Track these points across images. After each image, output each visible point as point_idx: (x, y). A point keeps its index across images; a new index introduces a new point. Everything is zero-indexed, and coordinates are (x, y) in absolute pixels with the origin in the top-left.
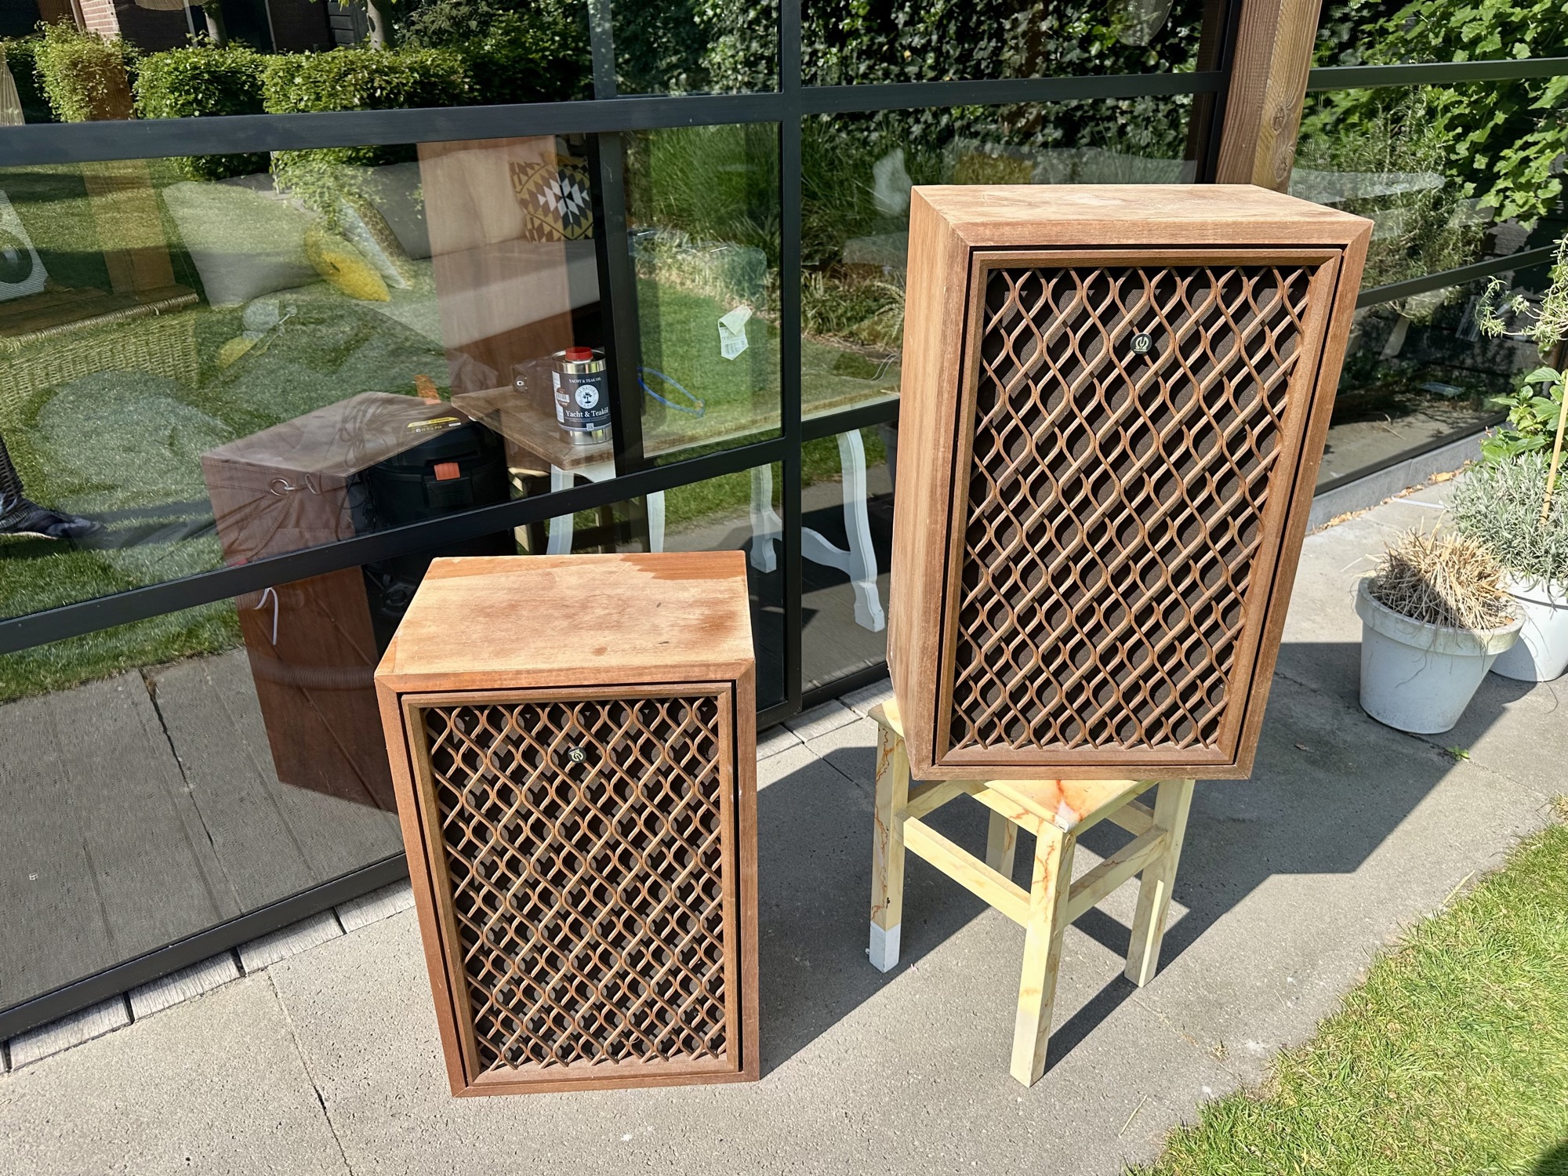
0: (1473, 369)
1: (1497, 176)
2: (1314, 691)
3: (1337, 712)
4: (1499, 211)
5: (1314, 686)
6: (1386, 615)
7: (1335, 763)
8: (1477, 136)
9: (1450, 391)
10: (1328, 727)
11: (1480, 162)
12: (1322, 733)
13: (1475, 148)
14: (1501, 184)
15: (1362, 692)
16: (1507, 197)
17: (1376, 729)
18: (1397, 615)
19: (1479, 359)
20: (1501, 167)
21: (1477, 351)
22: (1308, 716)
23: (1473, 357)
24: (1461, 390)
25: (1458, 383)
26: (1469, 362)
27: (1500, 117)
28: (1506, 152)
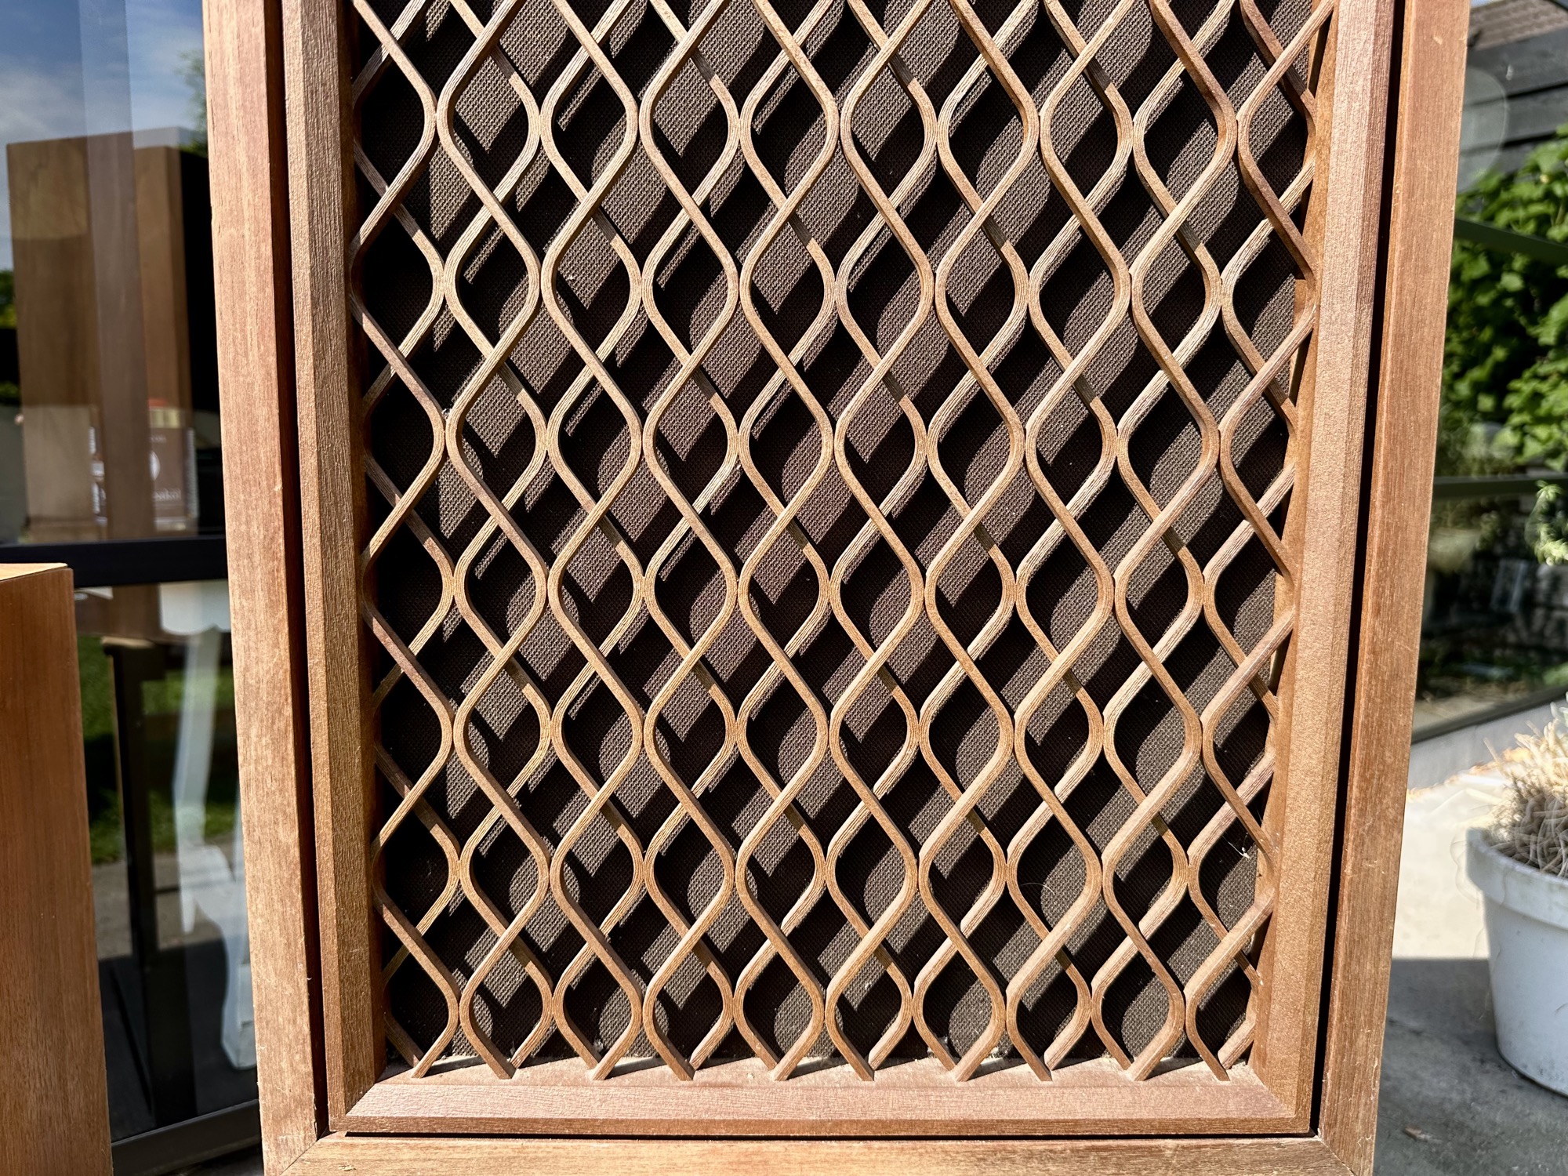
0: (1520, 647)
1: (1510, 411)
2: (1417, 1033)
3: (1465, 1071)
4: (1519, 449)
5: (1413, 1024)
6: (1529, 880)
7: (1485, 1167)
8: (1478, 373)
9: (1495, 672)
10: (1456, 1097)
11: (1486, 403)
12: (1448, 1107)
13: (1478, 388)
14: (1516, 419)
15: (1502, 1032)
16: (1524, 434)
17: (1543, 1099)
18: (1549, 878)
19: (1524, 635)
20: (1513, 401)
21: (1519, 622)
22: (1415, 1077)
23: (1516, 631)
24: (1510, 671)
25: (1504, 663)
26: (1512, 638)
27: (1499, 353)
28: (1515, 384)
